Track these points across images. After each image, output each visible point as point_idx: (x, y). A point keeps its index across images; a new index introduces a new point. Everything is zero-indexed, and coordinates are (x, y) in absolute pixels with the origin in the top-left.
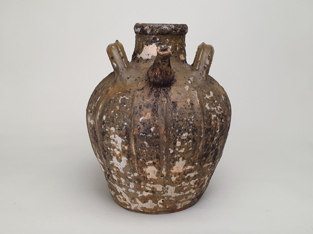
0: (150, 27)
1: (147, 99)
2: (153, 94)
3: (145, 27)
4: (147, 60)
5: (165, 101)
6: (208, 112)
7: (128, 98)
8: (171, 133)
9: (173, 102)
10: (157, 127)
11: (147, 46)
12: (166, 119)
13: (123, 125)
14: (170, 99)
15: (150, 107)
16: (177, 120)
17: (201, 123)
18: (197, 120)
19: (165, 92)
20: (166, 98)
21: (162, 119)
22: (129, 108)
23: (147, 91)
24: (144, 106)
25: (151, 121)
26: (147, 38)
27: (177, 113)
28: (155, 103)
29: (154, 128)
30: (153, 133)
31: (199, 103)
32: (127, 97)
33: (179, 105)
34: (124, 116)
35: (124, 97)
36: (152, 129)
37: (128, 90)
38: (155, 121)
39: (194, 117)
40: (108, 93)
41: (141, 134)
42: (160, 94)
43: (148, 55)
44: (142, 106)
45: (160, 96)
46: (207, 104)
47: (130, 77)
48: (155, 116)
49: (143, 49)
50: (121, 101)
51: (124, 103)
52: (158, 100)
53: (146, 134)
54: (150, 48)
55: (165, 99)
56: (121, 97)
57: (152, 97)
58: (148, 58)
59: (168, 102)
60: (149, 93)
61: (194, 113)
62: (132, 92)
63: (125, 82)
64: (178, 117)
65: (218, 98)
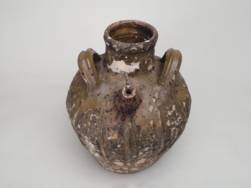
0: (118, 46)
1: (114, 122)
2: (120, 117)
3: (114, 45)
4: (116, 74)
5: (130, 126)
6: (169, 128)
7: (98, 118)
8: (134, 149)
9: (137, 126)
10: (122, 145)
11: (116, 61)
12: (130, 140)
13: (95, 139)
14: (135, 123)
15: (117, 130)
16: (140, 140)
17: (161, 139)
18: (158, 138)
19: (130, 117)
20: (131, 122)
21: (127, 140)
22: (99, 127)
23: (114, 113)
24: (111, 128)
25: (118, 141)
26: (116, 54)
27: (141, 135)
28: (121, 127)
29: (120, 145)
30: (119, 149)
31: (160, 124)
32: (97, 116)
33: (143, 128)
34: (95, 133)
35: (94, 115)
36: (119, 146)
37: (98, 109)
38: (121, 141)
39: (155, 136)
40: (81, 105)
41: (109, 147)
42: (126, 118)
43: (117, 69)
44: (110, 128)
45: (126, 120)
46: (168, 121)
47: (100, 94)
48: (121, 137)
49: (112, 62)
50: (92, 118)
51: (94, 121)
52: (124, 123)
53: (113, 148)
54: (118, 63)
55: (130, 124)
56: (92, 115)
57: (119, 120)
58: (117, 72)
59: (132, 126)
60: (117, 117)
61: (156, 132)
62: (101, 113)
63: (96, 99)
64: (141, 138)
65: (180, 109)
